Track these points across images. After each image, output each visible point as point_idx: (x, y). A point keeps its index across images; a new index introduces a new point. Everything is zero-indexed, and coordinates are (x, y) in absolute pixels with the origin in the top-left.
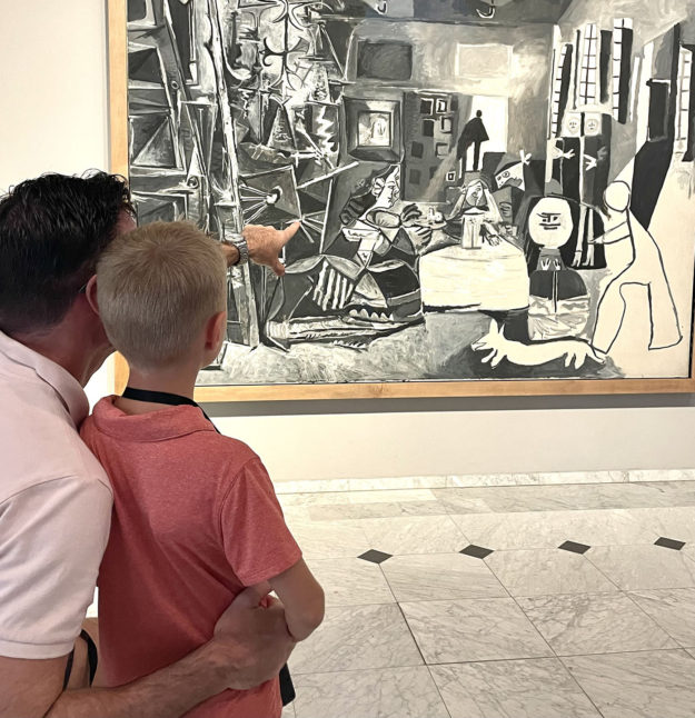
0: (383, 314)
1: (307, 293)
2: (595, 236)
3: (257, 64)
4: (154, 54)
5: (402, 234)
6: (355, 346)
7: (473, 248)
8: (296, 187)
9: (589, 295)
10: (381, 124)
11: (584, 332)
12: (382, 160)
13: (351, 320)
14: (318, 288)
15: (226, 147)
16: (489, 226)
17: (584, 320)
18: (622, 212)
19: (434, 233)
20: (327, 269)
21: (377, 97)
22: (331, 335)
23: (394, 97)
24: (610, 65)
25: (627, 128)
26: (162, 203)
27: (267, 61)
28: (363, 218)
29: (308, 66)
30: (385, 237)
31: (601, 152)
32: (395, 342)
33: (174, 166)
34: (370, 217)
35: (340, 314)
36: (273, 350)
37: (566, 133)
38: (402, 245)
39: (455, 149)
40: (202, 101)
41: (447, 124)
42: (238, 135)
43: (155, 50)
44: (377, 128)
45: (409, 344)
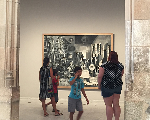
1: (63, 75)
2: (98, 69)
3: (57, 50)
4: (47, 49)
8: (62, 63)
9: (97, 76)
11: (97, 81)
12: (71, 60)
13: (68, 79)
15: (54, 59)
20: (65, 73)
21: (71, 53)
22: (65, 80)
24: (99, 48)
25: (101, 56)
28: (69, 67)
29: (63, 50)
30: (72, 69)
35: (66, 78)
37: (93, 56)
39: (80, 59)
40: (52, 54)
41: (79, 56)
44: (71, 56)
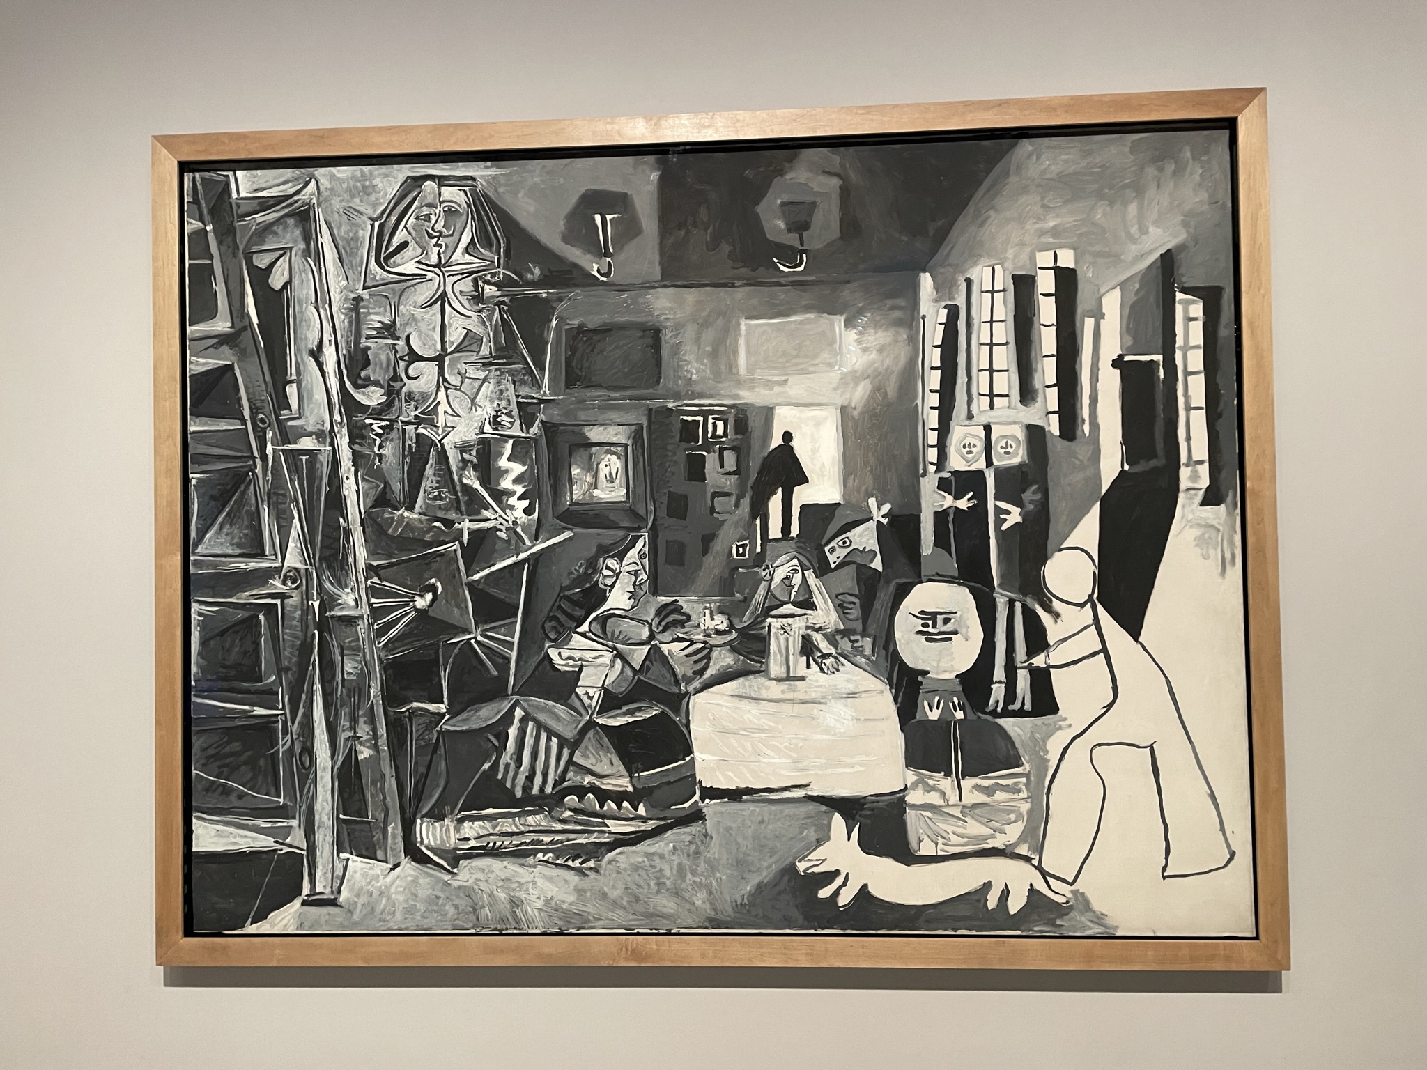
0: (625, 804)
1: (486, 766)
2: (1031, 653)
3: (396, 378)
4: (229, 374)
5: (655, 655)
6: (577, 864)
7: (789, 678)
8: (465, 580)
9: (1027, 767)
10: (611, 464)
11: (1022, 839)
12: (616, 526)
13: (568, 813)
14: (506, 758)
15: (345, 517)
16: (817, 638)
17: (1019, 817)
18: (1082, 605)
19: (715, 654)
20: (521, 721)
21: (601, 418)
22: (532, 842)
23: (631, 418)
24: (1034, 336)
25: (1080, 449)
26: (241, 615)
27: (411, 372)
28: (584, 628)
29: (482, 375)
30: (625, 662)
31: (1030, 495)
32: (650, 856)
33: (261, 554)
34: (596, 628)
35: (548, 803)
36: (429, 870)
38: (655, 677)
39: (746, 502)
40: (307, 443)
41: (730, 459)
42: (366, 495)
43: (230, 368)
44: (604, 471)
45: (676, 859)
